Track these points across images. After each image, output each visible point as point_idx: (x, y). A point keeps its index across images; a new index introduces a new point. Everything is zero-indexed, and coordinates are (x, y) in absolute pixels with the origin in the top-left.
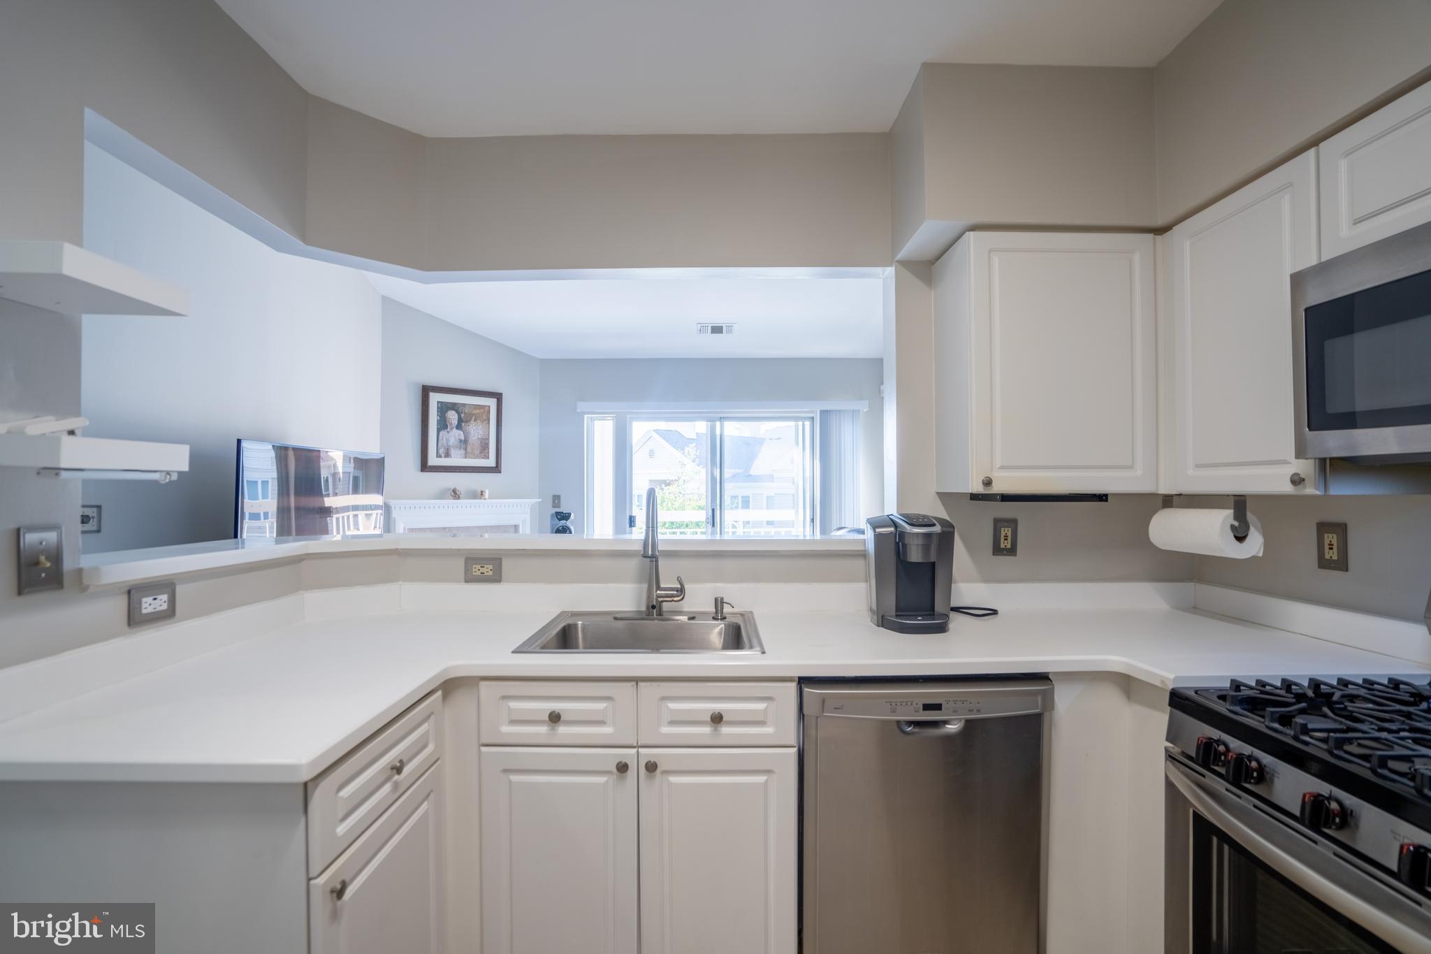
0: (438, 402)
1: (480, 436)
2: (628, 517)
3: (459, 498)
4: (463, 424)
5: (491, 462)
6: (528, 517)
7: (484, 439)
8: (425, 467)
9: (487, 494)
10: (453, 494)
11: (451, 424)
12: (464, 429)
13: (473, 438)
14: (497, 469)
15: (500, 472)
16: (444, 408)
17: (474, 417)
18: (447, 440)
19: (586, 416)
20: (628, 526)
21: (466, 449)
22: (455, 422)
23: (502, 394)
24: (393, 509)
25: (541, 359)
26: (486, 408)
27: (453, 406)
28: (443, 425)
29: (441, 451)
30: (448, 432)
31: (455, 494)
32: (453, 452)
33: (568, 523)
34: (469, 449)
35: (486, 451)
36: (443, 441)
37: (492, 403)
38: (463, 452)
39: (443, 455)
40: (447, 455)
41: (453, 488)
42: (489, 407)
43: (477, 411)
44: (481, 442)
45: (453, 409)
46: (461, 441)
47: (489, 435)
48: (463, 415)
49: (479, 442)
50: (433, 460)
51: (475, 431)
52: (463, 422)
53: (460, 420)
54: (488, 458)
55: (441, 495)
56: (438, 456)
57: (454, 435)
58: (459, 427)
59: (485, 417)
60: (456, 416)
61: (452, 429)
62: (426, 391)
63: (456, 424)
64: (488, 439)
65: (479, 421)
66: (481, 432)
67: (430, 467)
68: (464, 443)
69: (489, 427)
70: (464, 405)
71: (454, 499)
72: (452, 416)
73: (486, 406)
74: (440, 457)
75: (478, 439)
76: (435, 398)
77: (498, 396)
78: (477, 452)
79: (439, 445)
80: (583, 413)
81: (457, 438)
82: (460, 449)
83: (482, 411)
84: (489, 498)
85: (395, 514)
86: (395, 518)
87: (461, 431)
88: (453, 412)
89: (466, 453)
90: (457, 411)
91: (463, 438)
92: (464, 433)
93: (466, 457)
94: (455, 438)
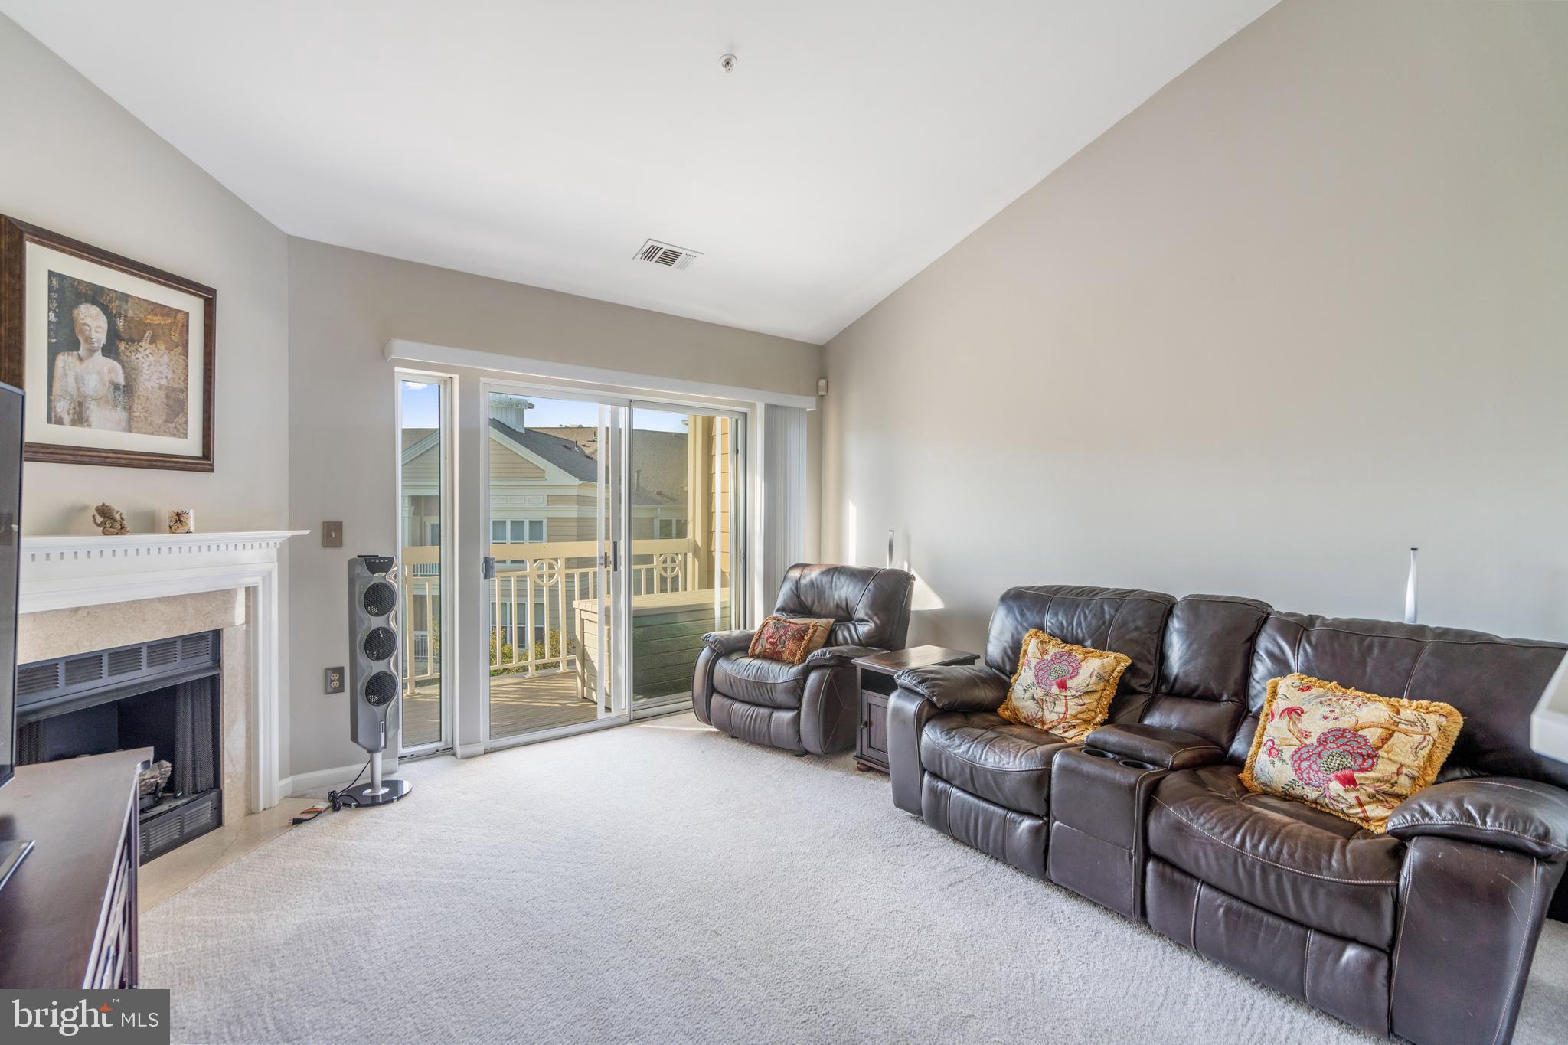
0: (51, 274)
1: (164, 382)
2: (482, 560)
3: (122, 530)
4: (122, 346)
5: (190, 445)
6: (274, 567)
7: (174, 390)
9: (192, 523)
10: (99, 519)
11: (88, 339)
12: (124, 358)
13: (149, 385)
14: (204, 462)
15: (215, 470)
16: (66, 293)
17: (148, 334)
18: (77, 379)
20: (482, 575)
21: (129, 409)
22: (100, 336)
23: (215, 291)
25: (289, 236)
26: (180, 316)
27: (96, 295)
28: (69, 338)
29: (64, 407)
30: (79, 358)
31: (108, 520)
32: (92, 412)
33: (387, 576)
34: (137, 408)
35: (180, 419)
36: (65, 381)
37: (193, 307)
38: (120, 414)
39: (68, 419)
40: (77, 419)
41: (100, 504)
42: (187, 315)
43: (157, 320)
44: (168, 397)
45: (94, 302)
46: (116, 387)
47: (186, 379)
48: (120, 323)
49: (164, 393)
50: (39, 429)
51: (152, 367)
52: (121, 339)
53: (113, 335)
54: (185, 436)
55: (68, 524)
56: (56, 418)
57: (99, 370)
58: (110, 350)
59: (176, 337)
60: (103, 321)
61: (90, 351)
62: (18, 234)
63: (103, 341)
64: (183, 391)
65: (162, 346)
66: (166, 372)
67: (33, 446)
68: (126, 391)
69: (186, 361)
70: (125, 297)
71: (105, 533)
72: (92, 320)
73: (179, 311)
74: (60, 422)
75: (160, 387)
76: (41, 260)
77: (209, 298)
78: (158, 420)
79: (57, 390)
81: (107, 379)
82: (115, 405)
83: (169, 320)
84: (197, 531)
87: (116, 363)
88: (95, 310)
89: (130, 419)
90: (105, 309)
91: (121, 380)
92: (124, 367)
93: (129, 429)
94: (102, 379)
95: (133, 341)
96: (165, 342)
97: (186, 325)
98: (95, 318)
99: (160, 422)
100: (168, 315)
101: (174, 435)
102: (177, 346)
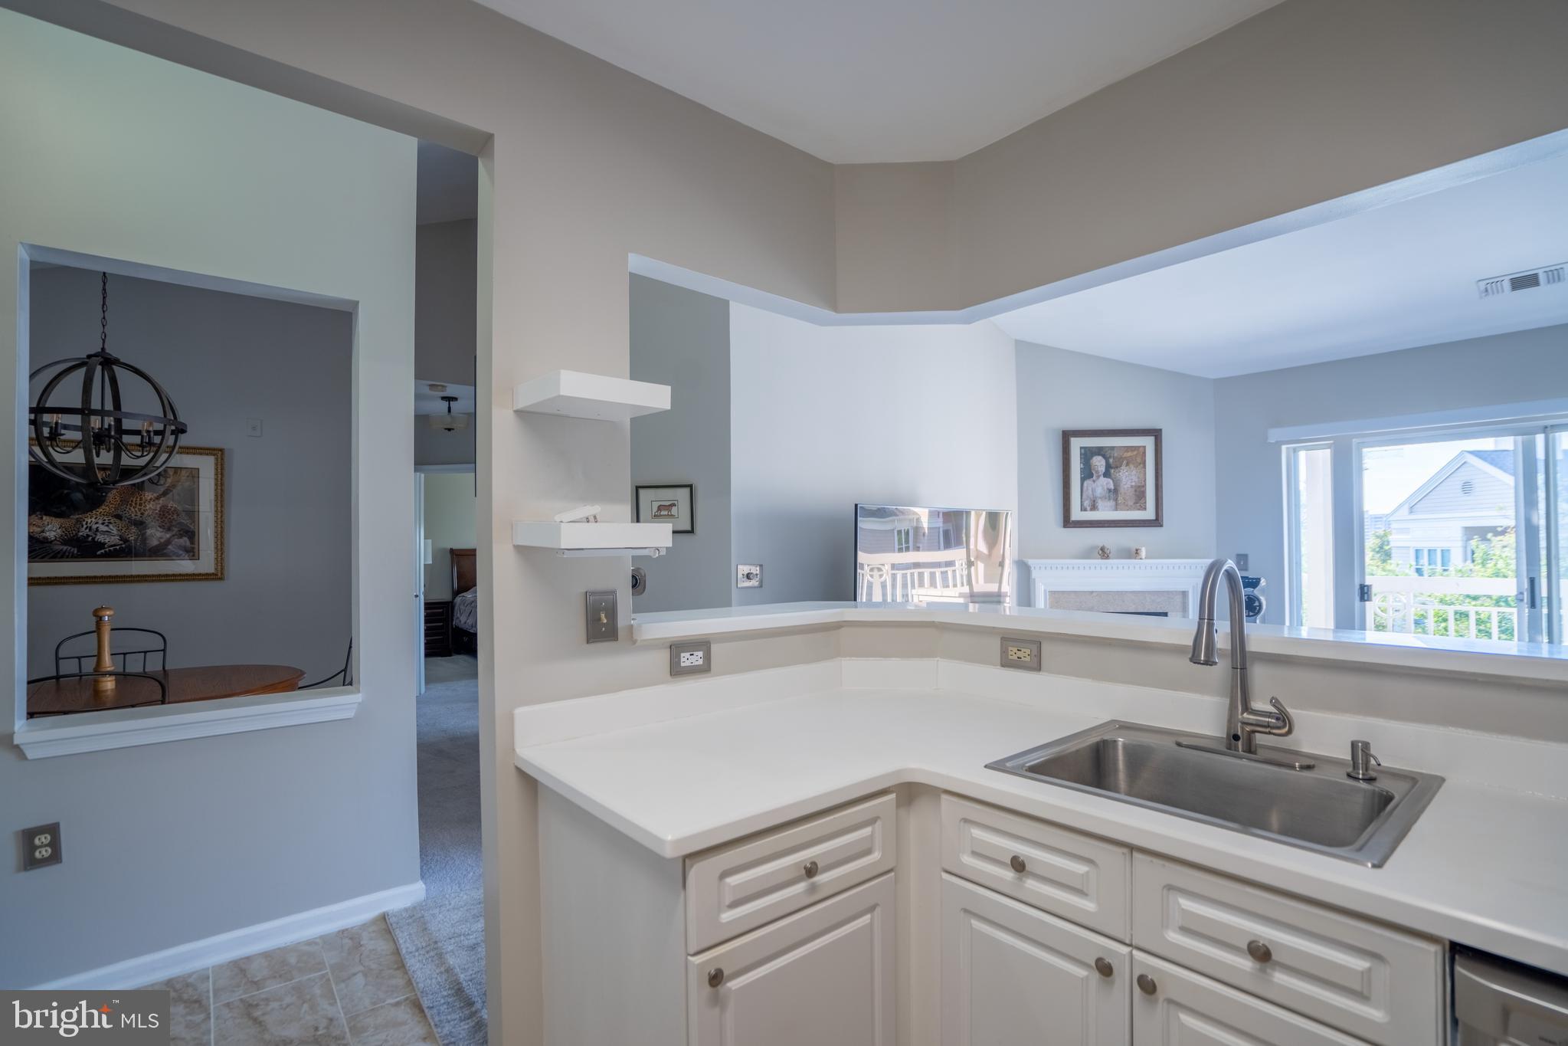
0: (1081, 448)
1: (1133, 484)
2: (1357, 587)
3: (1108, 557)
4: (1112, 471)
5: (1149, 514)
7: (1139, 487)
8: (1067, 522)
9: (1143, 553)
10: (1100, 552)
11: (1097, 472)
12: (1113, 476)
13: (1125, 487)
14: (1157, 522)
15: (1161, 526)
16: (1088, 454)
17: (1125, 462)
18: (1093, 490)
19: (1284, 448)
20: (1357, 598)
21: (1116, 500)
22: (1102, 469)
23: (1161, 430)
24: (1033, 568)
25: (1215, 380)
26: (1141, 449)
27: (1099, 451)
28: (1087, 474)
29: (1087, 503)
30: (1094, 481)
31: (1104, 553)
32: (1100, 504)
33: (1256, 592)
34: (1120, 499)
35: (1142, 501)
36: (1088, 492)
37: (1148, 442)
38: (1112, 503)
39: (1088, 508)
40: (1094, 507)
41: (1101, 545)
42: (1144, 447)
43: (1129, 454)
44: (1136, 491)
45: (1099, 454)
46: (1110, 490)
47: (1145, 481)
48: (1111, 460)
49: (1133, 490)
50: (1076, 514)
51: (1127, 477)
52: (1112, 468)
53: (1108, 467)
54: (1145, 509)
55: (1087, 554)
56: (1083, 509)
57: (1102, 484)
58: (1107, 474)
59: (1139, 460)
60: (1103, 462)
61: (1098, 477)
62: (1067, 436)
63: (1104, 471)
64: (1144, 486)
65: (1132, 466)
66: (1135, 479)
67: (1073, 521)
68: (1114, 493)
69: (1145, 471)
70: (1112, 448)
71: (1102, 559)
72: (1099, 463)
73: (1140, 447)
74: (1085, 510)
75: (1132, 486)
76: (1076, 444)
77: (1156, 434)
78: (1131, 503)
79: (1084, 497)
80: (1279, 444)
81: (1105, 488)
82: (1109, 499)
83: (1135, 453)
84: (1146, 558)
85: (1035, 574)
86: (1034, 579)
87: (1109, 480)
88: (1100, 458)
89: (1116, 505)
90: (1104, 456)
91: (1112, 487)
92: (1113, 481)
93: (1116, 509)
94: (1103, 488)
95: (1117, 467)
96: (1133, 464)
97: (1144, 453)
98: (1100, 461)
99: (1132, 504)
100: (1134, 450)
101: (1139, 509)
102: (1140, 464)
